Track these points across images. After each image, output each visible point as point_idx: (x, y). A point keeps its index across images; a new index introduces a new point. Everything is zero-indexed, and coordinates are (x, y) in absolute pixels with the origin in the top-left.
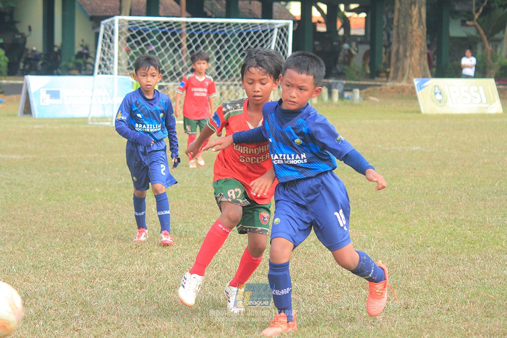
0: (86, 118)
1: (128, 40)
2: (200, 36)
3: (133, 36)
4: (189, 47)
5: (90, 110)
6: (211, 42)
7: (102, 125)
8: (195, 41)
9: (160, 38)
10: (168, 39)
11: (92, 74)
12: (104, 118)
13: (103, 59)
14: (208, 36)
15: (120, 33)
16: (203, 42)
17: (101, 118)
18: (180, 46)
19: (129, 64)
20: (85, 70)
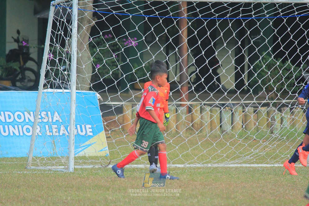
0: (25, 159)
1: (93, 32)
2: (211, 24)
3: (102, 25)
4: (192, 42)
5: (31, 145)
6: (228, 34)
7: (50, 170)
8: (202, 33)
9: (145, 28)
10: (159, 30)
11: (35, 87)
12: (53, 158)
13: (52, 63)
14: (224, 25)
15: (80, 21)
16: (214, 35)
17: (48, 159)
18: (177, 41)
19: (94, 70)
20: (22, 80)
